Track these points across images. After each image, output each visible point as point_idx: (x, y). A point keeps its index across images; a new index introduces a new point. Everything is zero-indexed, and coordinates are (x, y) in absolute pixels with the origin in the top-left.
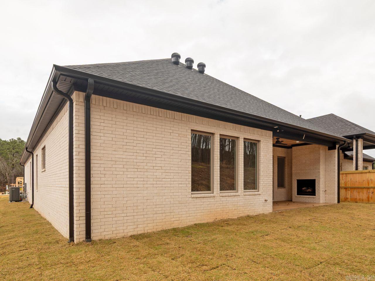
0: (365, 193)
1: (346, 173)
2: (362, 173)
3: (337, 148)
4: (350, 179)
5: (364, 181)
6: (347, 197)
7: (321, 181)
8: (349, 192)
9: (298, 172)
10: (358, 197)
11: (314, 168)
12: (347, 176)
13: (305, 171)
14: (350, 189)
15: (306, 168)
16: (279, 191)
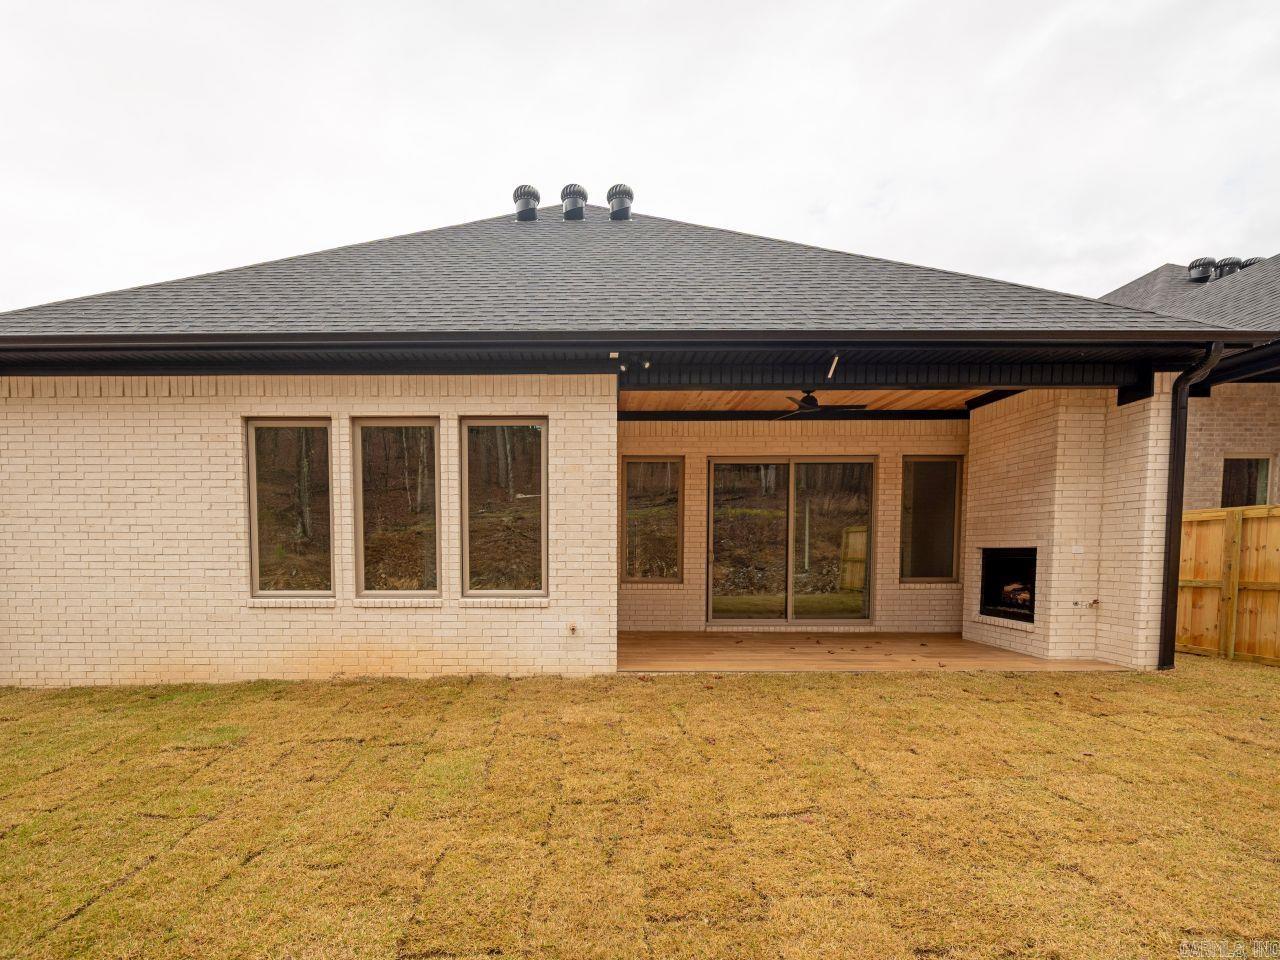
7: (1056, 556)
11: (1035, 496)
13: (1003, 513)
15: (1009, 499)
16: (908, 592)
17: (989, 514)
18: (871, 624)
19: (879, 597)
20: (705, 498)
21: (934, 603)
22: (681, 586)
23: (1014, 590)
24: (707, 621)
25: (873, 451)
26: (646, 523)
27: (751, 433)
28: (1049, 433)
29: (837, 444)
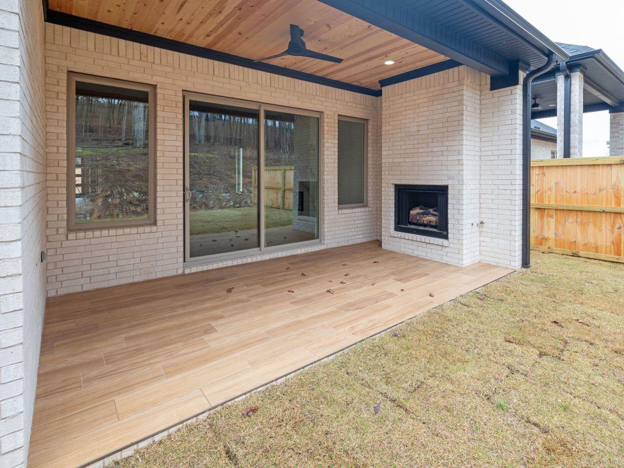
0: (603, 227)
1: (541, 164)
2: (594, 165)
3: (521, 81)
4: (556, 184)
5: (600, 190)
6: (546, 235)
7: (465, 192)
8: (553, 221)
9: (396, 160)
10: (580, 239)
11: (444, 149)
12: (544, 174)
13: (416, 159)
14: (553, 212)
15: (420, 150)
16: (344, 216)
17: (402, 160)
18: (321, 243)
19: (326, 222)
20: (181, 133)
21: (357, 222)
22: (154, 228)
23: (418, 213)
24: (184, 261)
25: (319, 108)
26: (107, 159)
27: (227, 76)
28: (457, 103)
29: (296, 98)
